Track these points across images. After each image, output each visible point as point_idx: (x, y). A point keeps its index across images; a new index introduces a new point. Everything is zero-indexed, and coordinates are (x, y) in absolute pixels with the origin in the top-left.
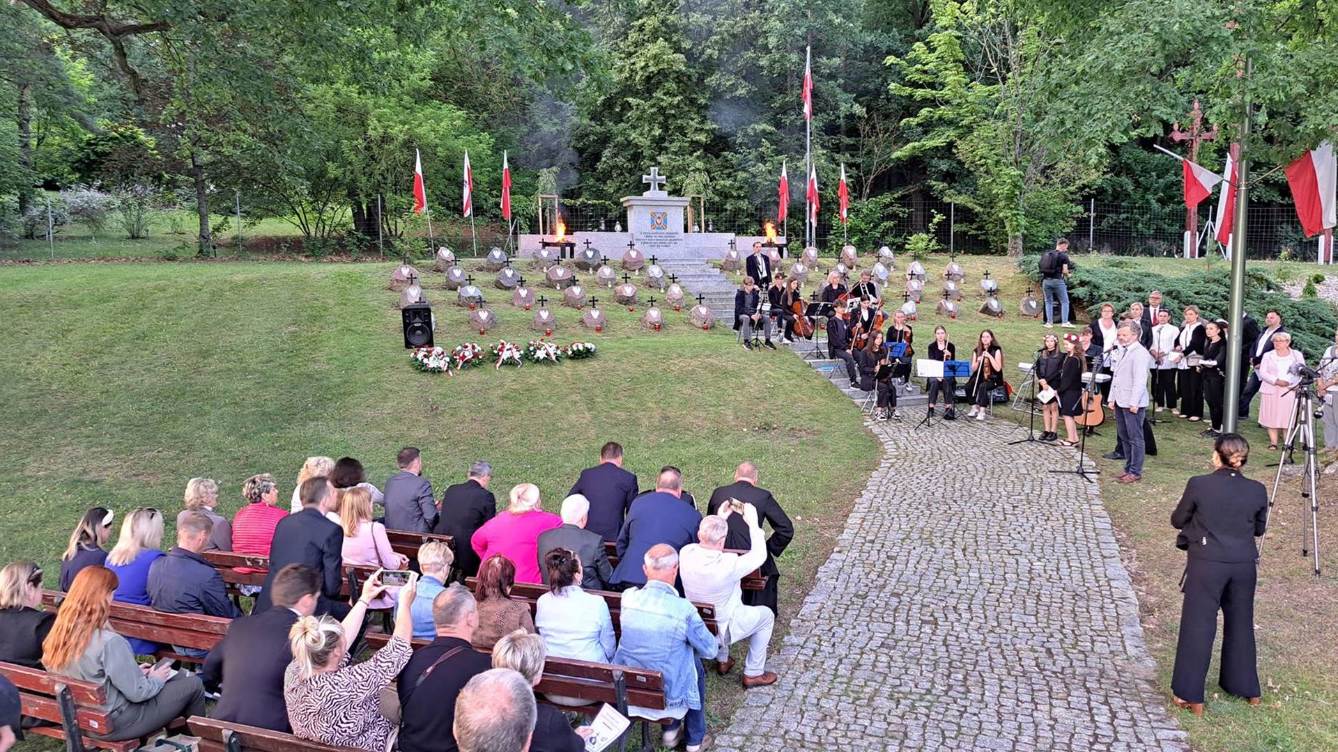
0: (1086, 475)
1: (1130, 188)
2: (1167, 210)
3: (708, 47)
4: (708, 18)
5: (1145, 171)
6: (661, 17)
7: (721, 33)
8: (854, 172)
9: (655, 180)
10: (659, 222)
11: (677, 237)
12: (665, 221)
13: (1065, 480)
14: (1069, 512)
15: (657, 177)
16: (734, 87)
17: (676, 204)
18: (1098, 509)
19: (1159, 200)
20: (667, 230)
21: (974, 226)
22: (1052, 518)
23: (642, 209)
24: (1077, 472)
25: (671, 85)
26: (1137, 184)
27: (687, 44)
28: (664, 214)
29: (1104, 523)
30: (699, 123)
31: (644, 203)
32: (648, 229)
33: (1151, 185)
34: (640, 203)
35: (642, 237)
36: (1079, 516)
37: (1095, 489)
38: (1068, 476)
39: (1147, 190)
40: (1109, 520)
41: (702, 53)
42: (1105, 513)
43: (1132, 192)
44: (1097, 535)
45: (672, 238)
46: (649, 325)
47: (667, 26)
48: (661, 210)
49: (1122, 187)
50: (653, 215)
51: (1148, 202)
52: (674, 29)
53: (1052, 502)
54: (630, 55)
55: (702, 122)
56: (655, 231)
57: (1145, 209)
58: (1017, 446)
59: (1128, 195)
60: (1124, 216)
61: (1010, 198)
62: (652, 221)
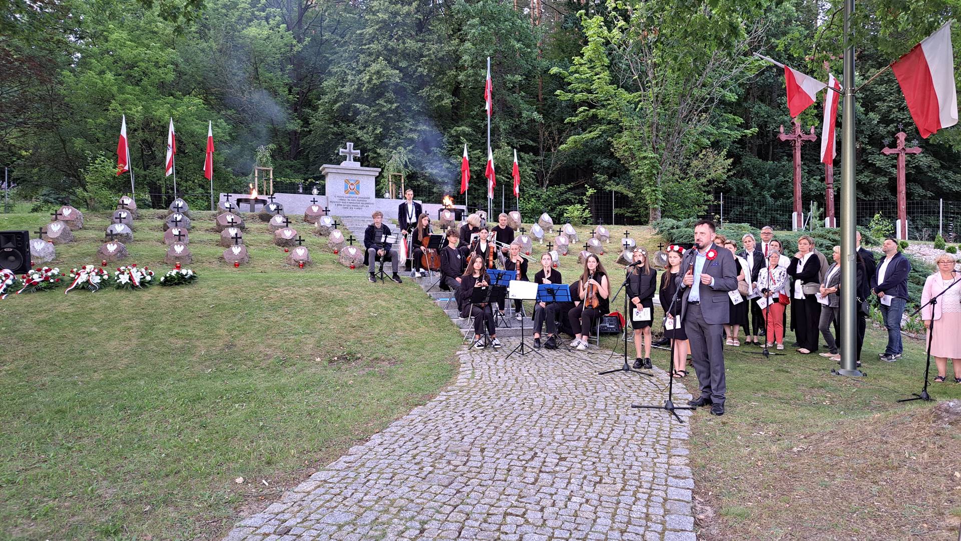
0: (676, 411)
1: (750, 186)
2: (778, 203)
3: (420, 66)
4: (420, 44)
5: (761, 175)
6: (384, 42)
7: (429, 55)
8: (537, 167)
9: (350, 153)
10: (352, 188)
11: (368, 201)
12: (358, 187)
13: (647, 419)
14: (635, 469)
15: (352, 151)
16: (440, 98)
17: (368, 173)
18: (680, 463)
19: (772, 196)
20: (360, 195)
21: (630, 210)
22: (606, 480)
23: (337, 176)
24: (666, 408)
25: (390, 95)
26: (755, 184)
27: (403, 64)
28: (357, 182)
29: (681, 491)
30: (413, 125)
31: (339, 171)
32: (342, 193)
33: (766, 184)
34: (334, 171)
35: (336, 199)
36: (647, 475)
37: (683, 432)
38: (653, 413)
39: (762, 188)
40: (690, 483)
41: (415, 71)
42: (687, 471)
43: (751, 190)
44: (667, 512)
45: (364, 202)
46: (293, 262)
47: (388, 50)
48: (355, 178)
49: (744, 186)
50: (347, 181)
51: (764, 197)
52: (393, 51)
53: (618, 452)
54: (360, 72)
55: (416, 125)
56: (348, 195)
57: (762, 203)
58: (608, 376)
59: (749, 193)
60: (746, 208)
61: (650, 177)
62: (346, 187)
